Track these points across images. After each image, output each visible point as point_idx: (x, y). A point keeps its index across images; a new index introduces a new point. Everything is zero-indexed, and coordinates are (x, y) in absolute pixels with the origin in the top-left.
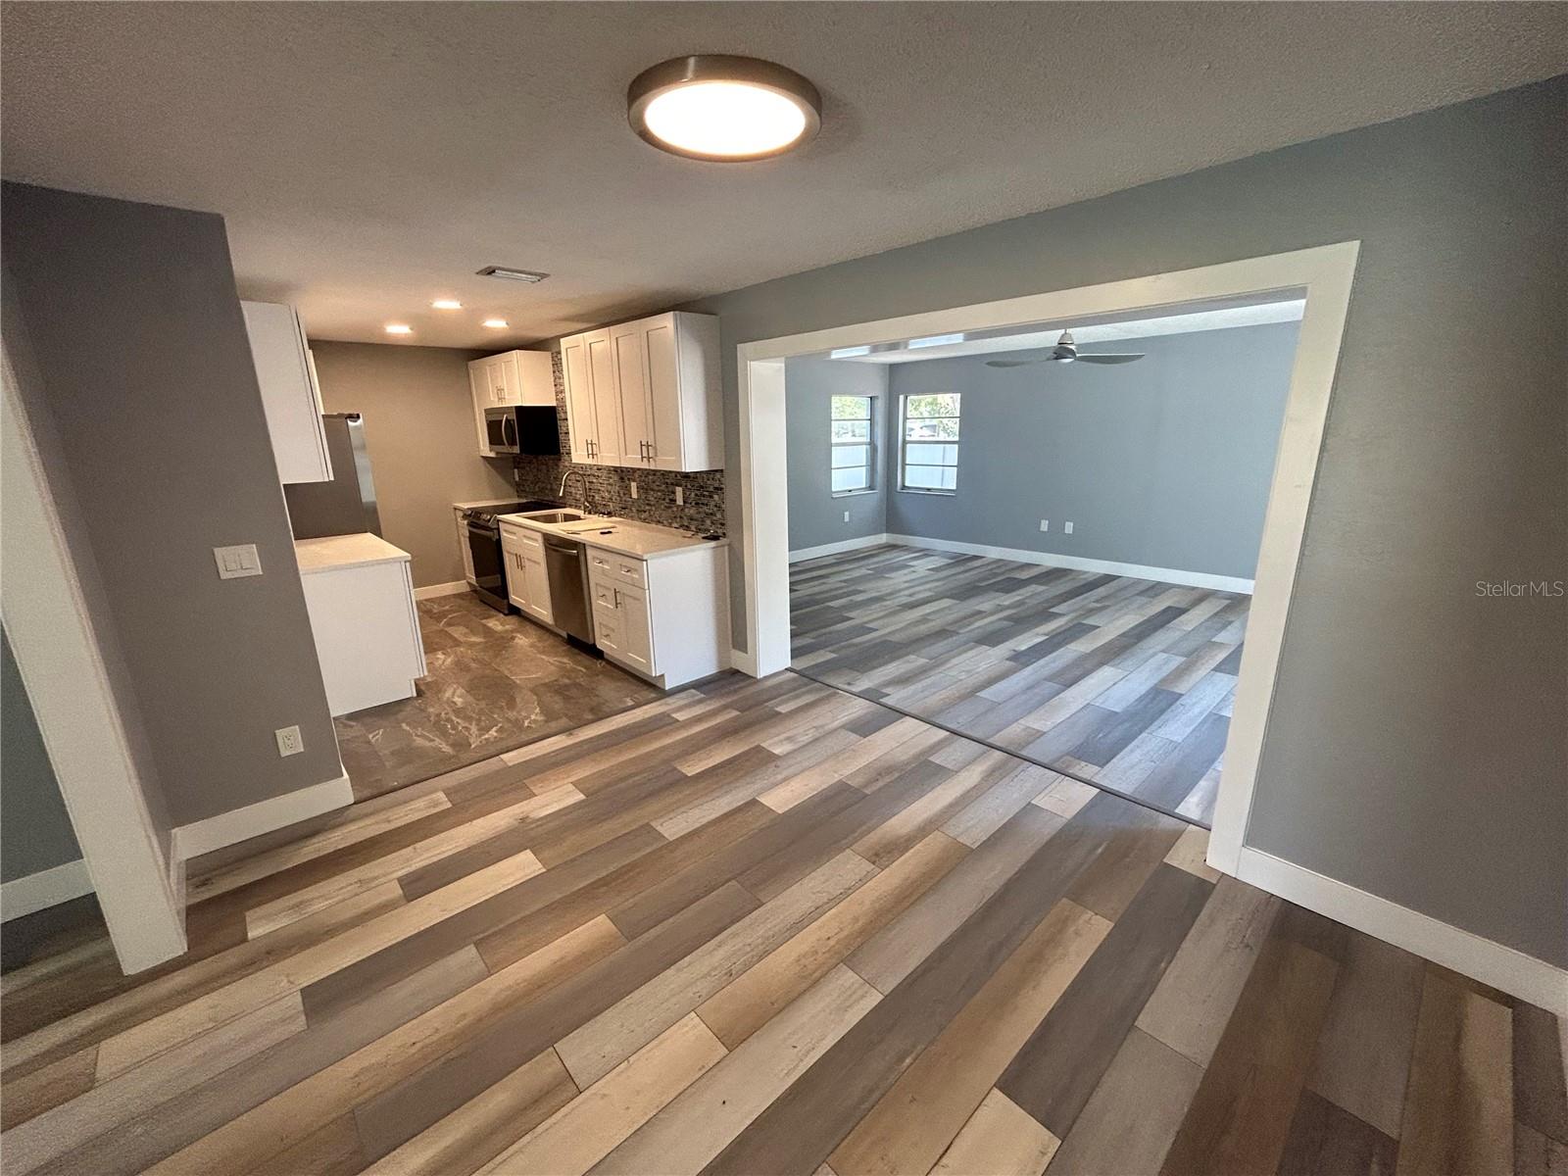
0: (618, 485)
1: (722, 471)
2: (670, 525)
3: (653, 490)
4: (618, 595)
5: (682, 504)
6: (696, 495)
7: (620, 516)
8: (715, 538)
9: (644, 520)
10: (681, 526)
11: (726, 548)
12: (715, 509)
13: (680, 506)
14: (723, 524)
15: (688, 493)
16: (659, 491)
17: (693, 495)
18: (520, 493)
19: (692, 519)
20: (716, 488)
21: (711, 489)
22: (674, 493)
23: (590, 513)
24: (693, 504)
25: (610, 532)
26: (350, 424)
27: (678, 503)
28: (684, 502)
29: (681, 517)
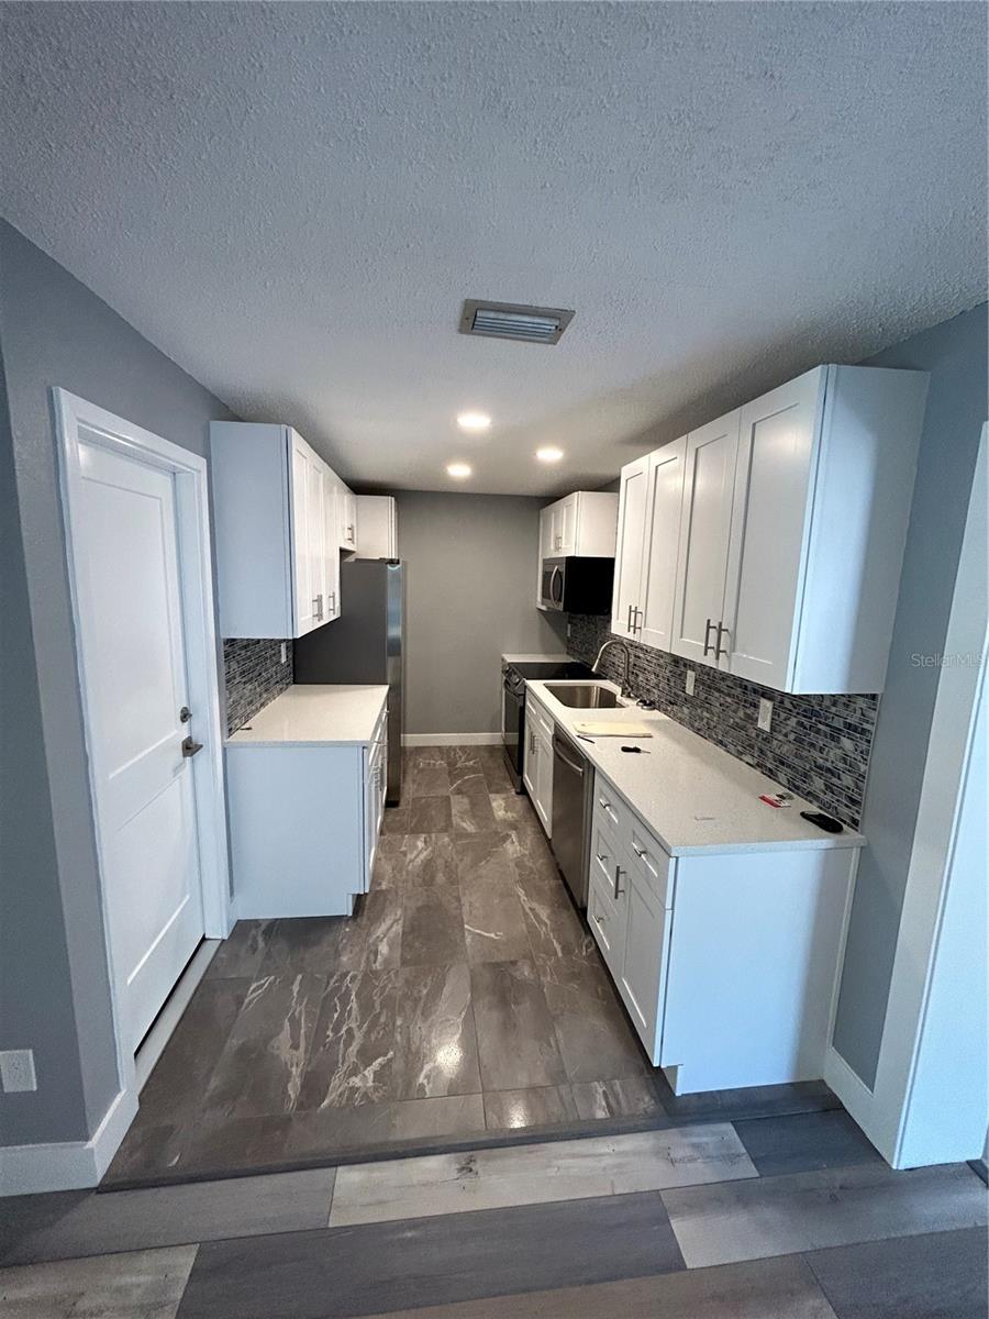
0: (669, 668)
1: (874, 697)
2: (739, 755)
3: (719, 691)
4: (622, 877)
5: (767, 729)
6: (800, 724)
7: (665, 711)
8: (829, 825)
9: (698, 731)
10: (759, 765)
11: (855, 853)
12: (841, 765)
13: (763, 732)
14: (854, 802)
15: (783, 716)
16: (729, 695)
17: (793, 722)
18: (570, 651)
19: (783, 764)
20: (849, 726)
21: (838, 723)
22: (756, 706)
23: (629, 696)
24: (792, 737)
25: (637, 750)
26: (389, 567)
27: (760, 725)
28: (772, 728)
29: (761, 751)
